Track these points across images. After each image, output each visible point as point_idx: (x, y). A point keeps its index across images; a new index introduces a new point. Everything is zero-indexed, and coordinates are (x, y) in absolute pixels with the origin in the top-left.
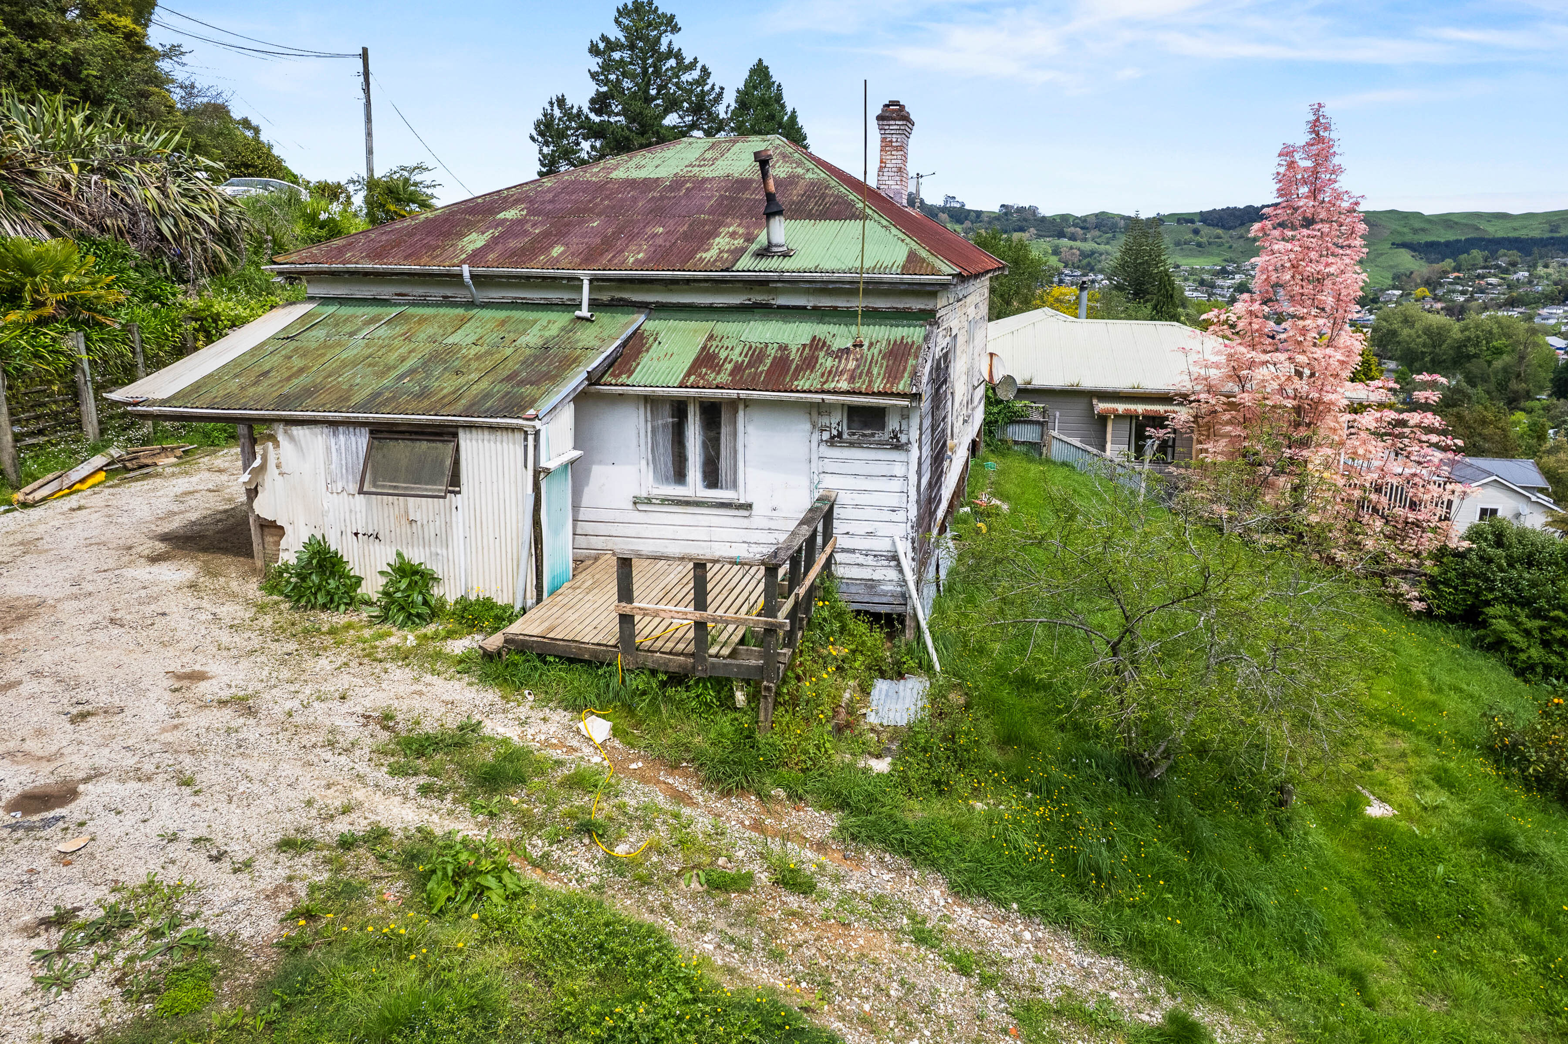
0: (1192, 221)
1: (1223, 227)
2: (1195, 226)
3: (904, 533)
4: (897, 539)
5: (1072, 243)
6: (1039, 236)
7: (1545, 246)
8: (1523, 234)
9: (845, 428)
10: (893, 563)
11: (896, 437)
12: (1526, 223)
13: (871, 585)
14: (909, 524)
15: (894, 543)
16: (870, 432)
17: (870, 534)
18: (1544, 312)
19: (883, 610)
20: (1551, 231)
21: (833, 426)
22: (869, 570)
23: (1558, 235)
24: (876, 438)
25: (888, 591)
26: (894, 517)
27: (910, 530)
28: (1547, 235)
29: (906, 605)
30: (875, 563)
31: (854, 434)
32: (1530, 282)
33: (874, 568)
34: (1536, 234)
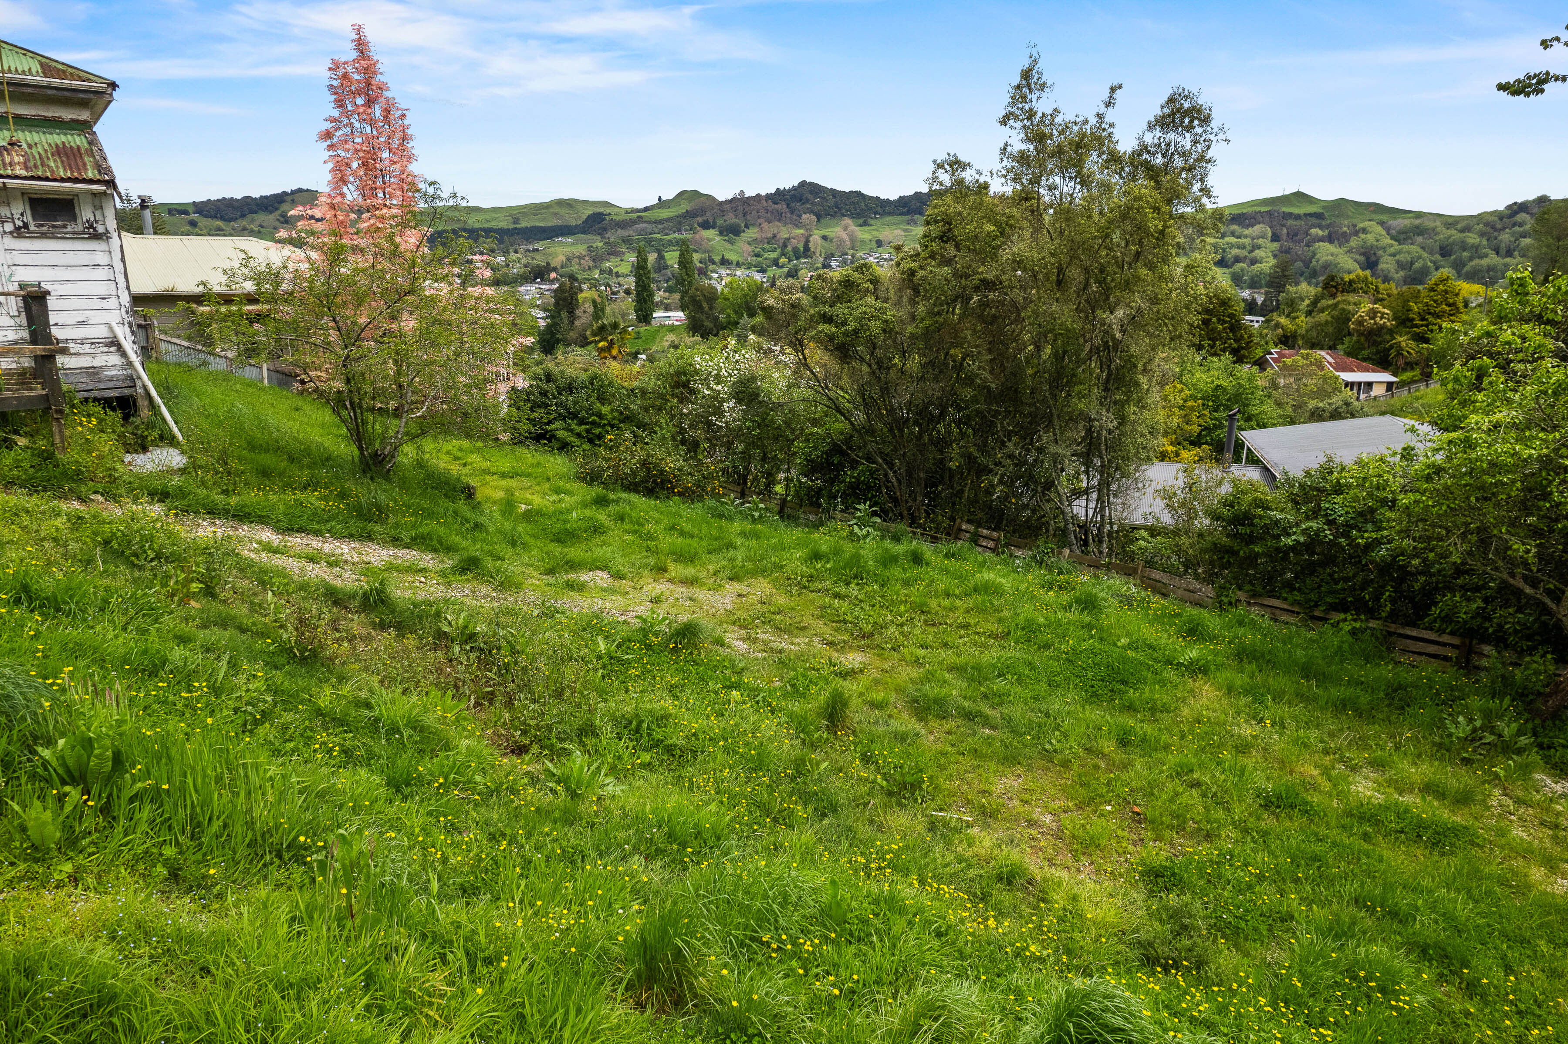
3: (119, 319)
4: (114, 324)
7: (512, 235)
8: (494, 224)
9: (30, 219)
10: (113, 349)
11: (91, 226)
12: (495, 215)
13: (93, 372)
14: (123, 310)
15: (111, 328)
16: (60, 223)
17: (82, 323)
18: (522, 289)
19: (113, 393)
20: (514, 223)
21: (16, 216)
22: (89, 359)
23: (518, 226)
24: (69, 229)
25: (112, 376)
26: (104, 304)
27: (125, 315)
28: (512, 226)
29: (135, 386)
30: (93, 351)
31: (42, 226)
32: (507, 265)
33: (93, 356)
34: (503, 225)
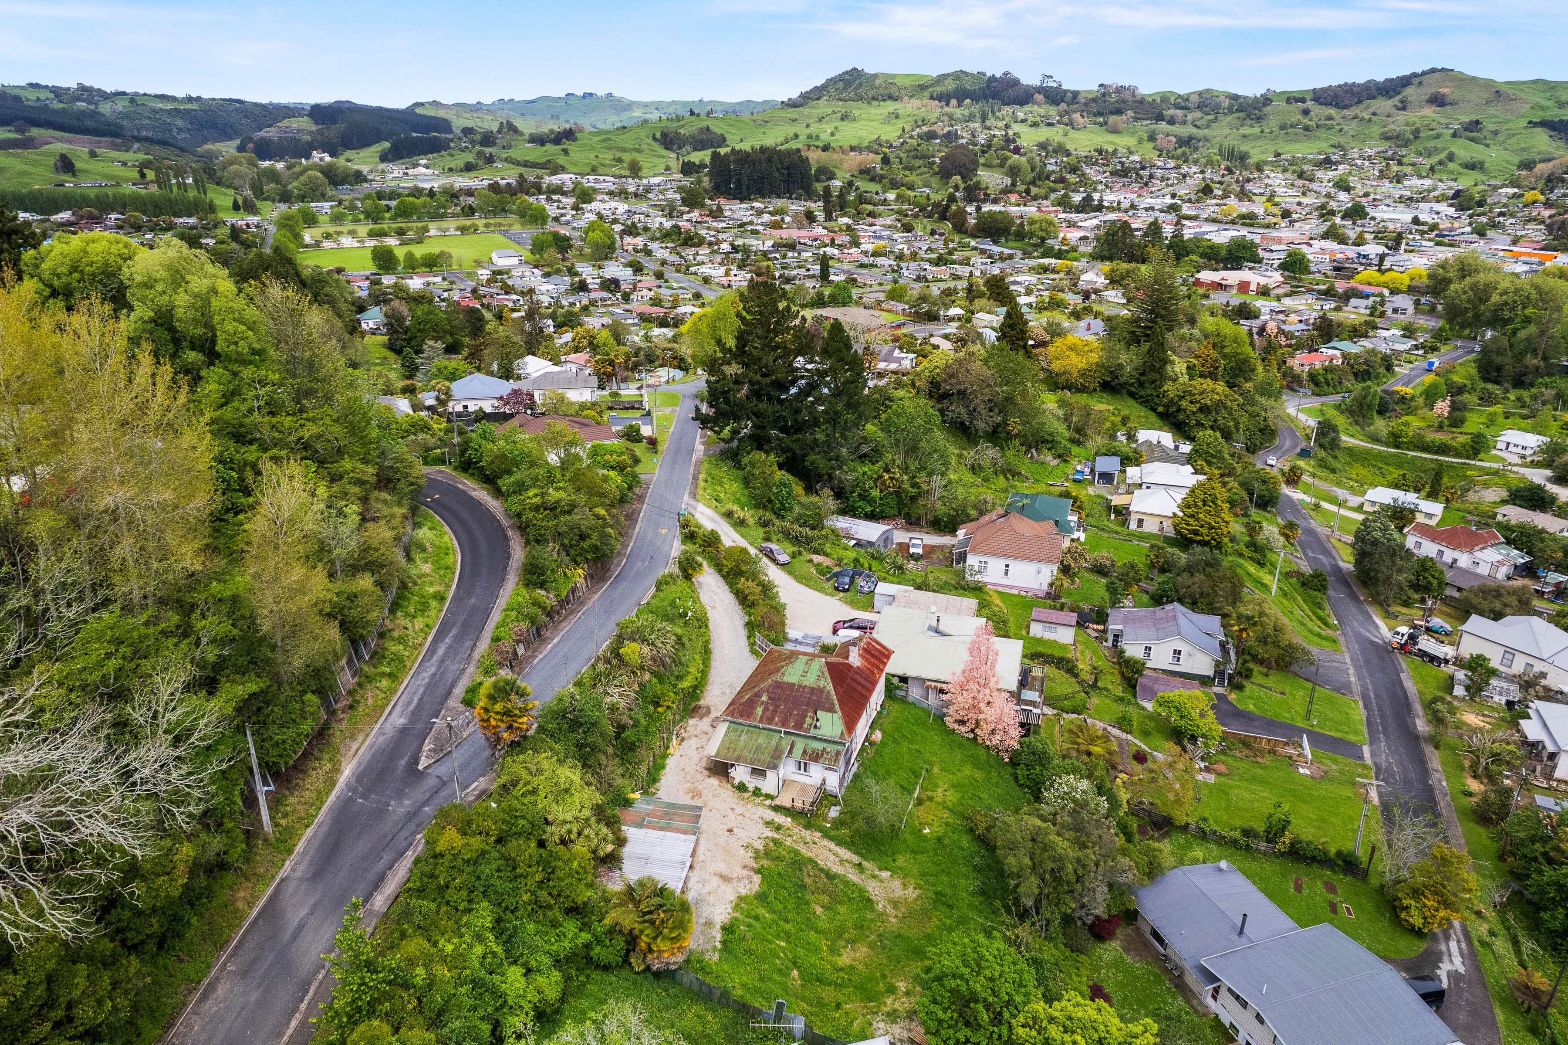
0: (1303, 100)
1: (1337, 106)
2: (1305, 106)
5: (1169, 128)
6: (1136, 119)
